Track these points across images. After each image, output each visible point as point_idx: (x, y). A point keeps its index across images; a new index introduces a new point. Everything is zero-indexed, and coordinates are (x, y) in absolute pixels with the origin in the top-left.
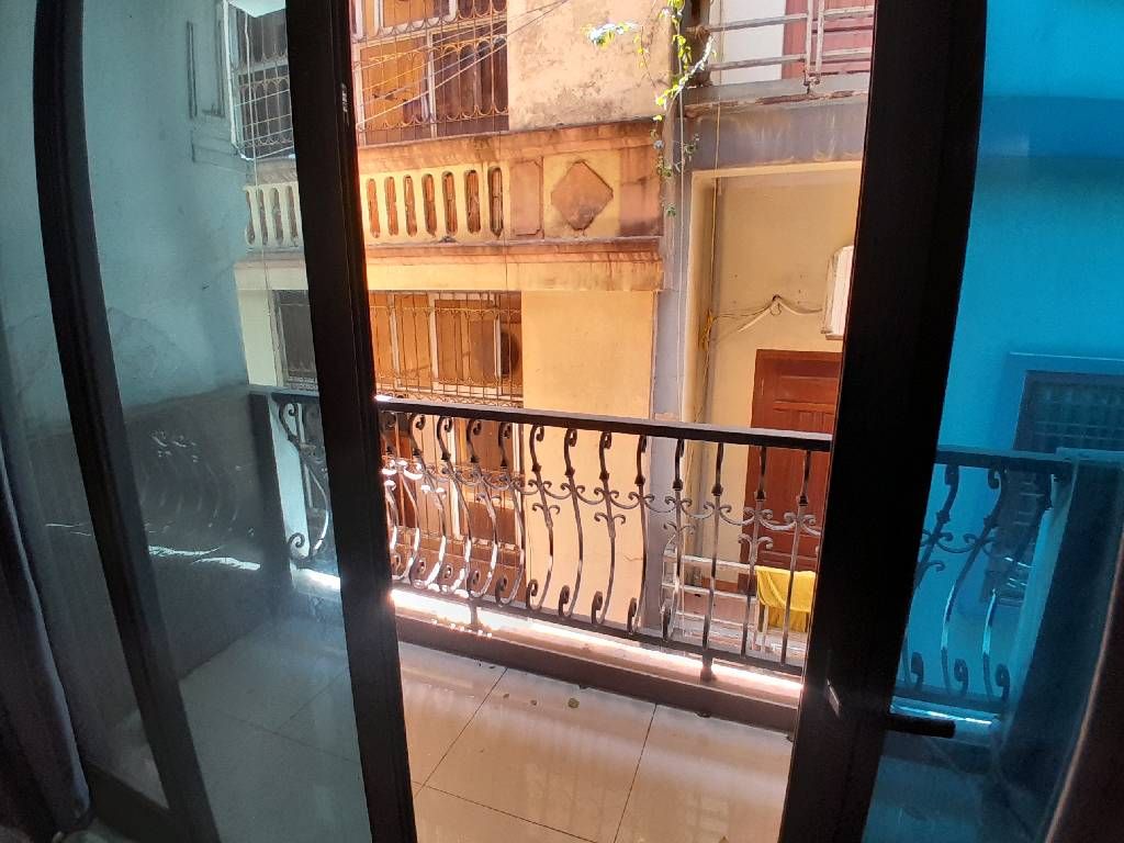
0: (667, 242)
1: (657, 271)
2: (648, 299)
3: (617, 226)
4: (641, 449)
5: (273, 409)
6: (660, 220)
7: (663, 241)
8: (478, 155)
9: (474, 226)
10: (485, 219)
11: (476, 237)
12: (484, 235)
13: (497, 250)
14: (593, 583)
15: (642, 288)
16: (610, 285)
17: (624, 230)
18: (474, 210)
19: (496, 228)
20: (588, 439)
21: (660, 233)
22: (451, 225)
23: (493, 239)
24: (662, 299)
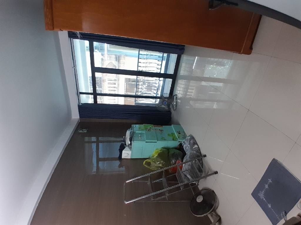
0: (118, 54)
1: (123, 56)
2: (126, 58)
3: (116, 62)
4: (141, 58)
5: (137, 102)
6: (115, 55)
7: (118, 55)
8: (105, 82)
9: (115, 84)
10: (114, 82)
11: (117, 84)
12: (116, 82)
13: (118, 80)
14: (156, 65)
15: (125, 58)
16: (124, 63)
17: (117, 61)
18: (113, 83)
19: (115, 80)
20: (140, 64)
21: (117, 55)
22: (115, 87)
23: (117, 81)
24: (126, 56)
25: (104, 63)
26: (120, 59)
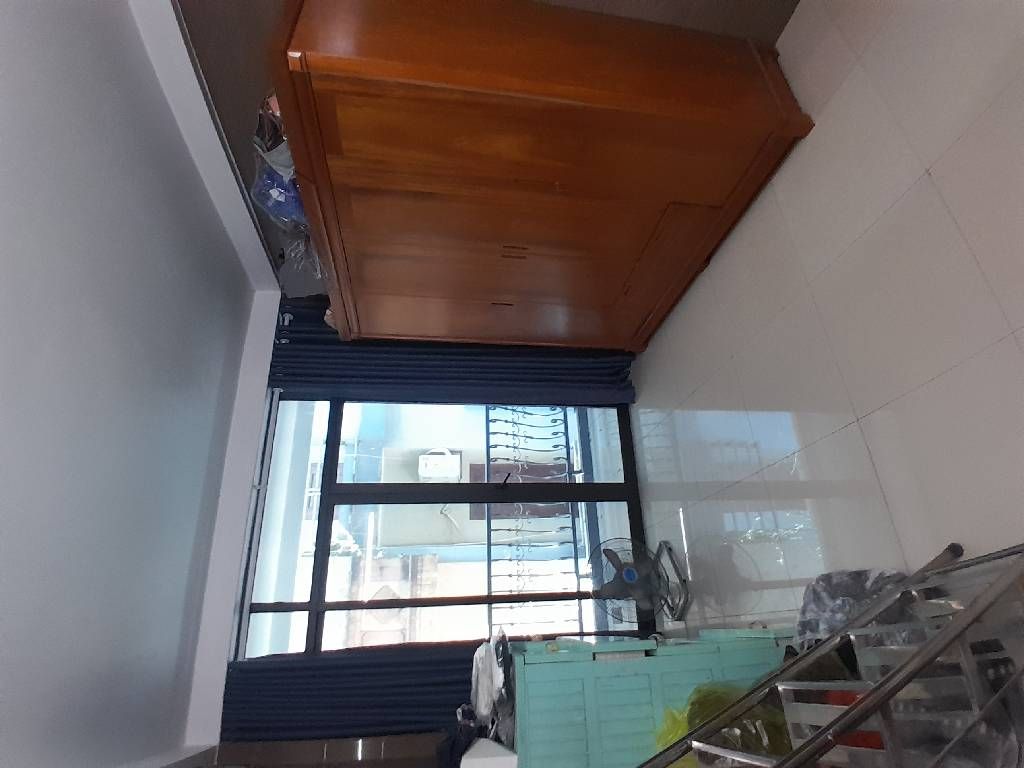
1: (428, 557)
6: (402, 556)
7: (412, 553)
16: (433, 585)
21: (408, 556)
25: (358, 591)
26: (419, 568)
